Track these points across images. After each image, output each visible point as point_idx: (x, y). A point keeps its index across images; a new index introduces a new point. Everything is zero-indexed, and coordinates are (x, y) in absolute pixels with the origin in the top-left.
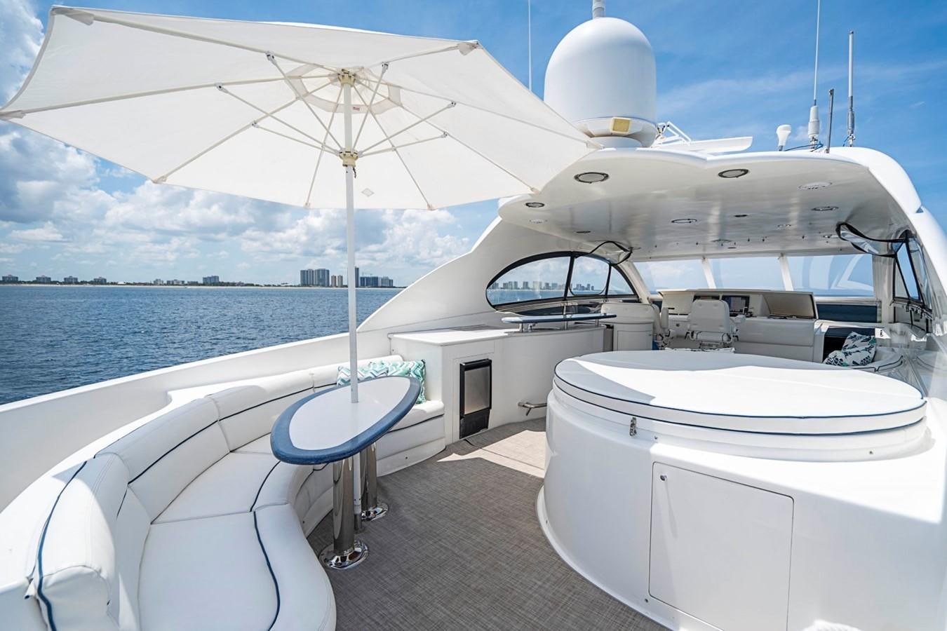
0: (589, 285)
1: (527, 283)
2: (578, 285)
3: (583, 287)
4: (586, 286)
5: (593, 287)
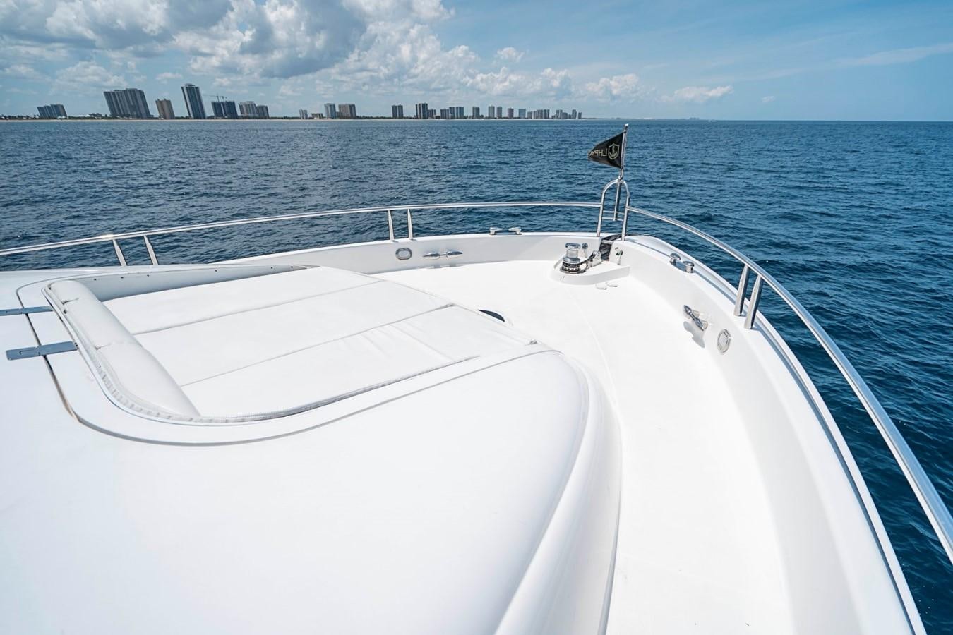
0: (574, 111)
1: (478, 109)
2: (558, 111)
3: (566, 114)
4: (570, 113)
5: (580, 114)
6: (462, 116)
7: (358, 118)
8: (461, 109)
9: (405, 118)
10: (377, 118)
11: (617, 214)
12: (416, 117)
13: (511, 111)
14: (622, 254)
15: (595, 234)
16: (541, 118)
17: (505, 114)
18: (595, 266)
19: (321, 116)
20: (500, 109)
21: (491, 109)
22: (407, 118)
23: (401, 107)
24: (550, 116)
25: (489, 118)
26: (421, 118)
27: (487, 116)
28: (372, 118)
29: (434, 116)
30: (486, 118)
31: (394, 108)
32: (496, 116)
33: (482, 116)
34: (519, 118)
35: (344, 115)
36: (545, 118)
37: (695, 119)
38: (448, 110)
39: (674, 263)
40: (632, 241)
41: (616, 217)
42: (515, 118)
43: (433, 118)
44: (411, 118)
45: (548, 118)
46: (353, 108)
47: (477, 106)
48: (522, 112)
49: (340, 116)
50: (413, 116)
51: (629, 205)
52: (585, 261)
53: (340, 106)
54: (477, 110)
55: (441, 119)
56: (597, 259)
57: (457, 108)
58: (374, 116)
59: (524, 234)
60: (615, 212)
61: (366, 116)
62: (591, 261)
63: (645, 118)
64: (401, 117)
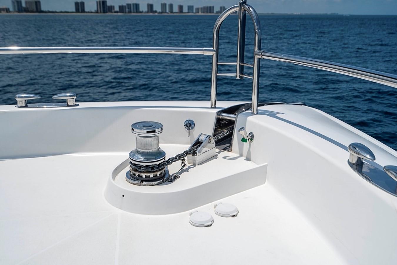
6: (138, 11)
7: (43, 12)
8: (137, 6)
9: (87, 12)
10: (61, 12)
11: (242, 68)
12: (97, 12)
13: (181, 7)
14: (252, 140)
15: (208, 104)
16: (207, 12)
17: (176, 9)
18: (200, 164)
19: (7, 10)
20: (171, 6)
21: (164, 6)
22: (89, 12)
23: (83, 4)
24: (215, 12)
25: (162, 13)
26: (101, 12)
27: (160, 11)
28: (56, 12)
29: (113, 11)
30: (159, 13)
31: (77, 4)
32: (168, 11)
33: (156, 12)
34: (188, 13)
35: (30, 9)
36: (210, 13)
37: (334, 14)
38: (125, 6)
39: (358, 166)
40: (273, 115)
41: (241, 72)
42: (185, 13)
43: (112, 12)
44: (92, 12)
45: (213, 13)
46: (38, 4)
47: (151, 3)
48: (190, 8)
49: (26, 10)
50: (93, 11)
51: (259, 48)
52: (180, 157)
53: (26, 3)
54: (150, 7)
55: (119, 14)
56: (210, 149)
57: (133, 4)
58: (58, 11)
59: (82, 105)
60: (238, 63)
61: (50, 10)
62: (194, 153)
63: (295, 13)
64: (83, 11)
